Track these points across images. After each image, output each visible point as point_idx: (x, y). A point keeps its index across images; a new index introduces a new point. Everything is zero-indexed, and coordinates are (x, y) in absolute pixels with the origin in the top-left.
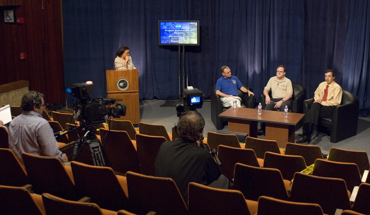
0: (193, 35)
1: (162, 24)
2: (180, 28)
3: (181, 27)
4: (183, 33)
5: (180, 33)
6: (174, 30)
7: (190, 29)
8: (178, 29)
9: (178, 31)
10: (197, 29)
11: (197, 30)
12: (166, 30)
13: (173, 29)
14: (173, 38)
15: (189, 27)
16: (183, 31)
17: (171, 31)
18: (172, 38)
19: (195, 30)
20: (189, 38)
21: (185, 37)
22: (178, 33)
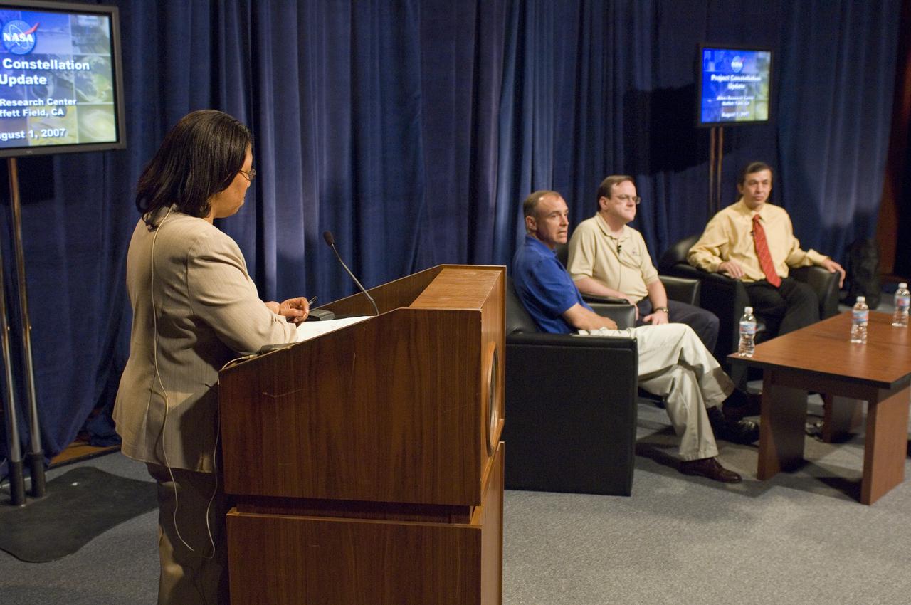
0: (94, 93)
2: (26, 49)
3: (30, 38)
4: (43, 80)
5: (30, 81)
7: (79, 54)
8: (15, 57)
9: (18, 65)
10: (109, 55)
11: (109, 64)
15: (74, 44)
16: (46, 65)
19: (103, 62)
20: (75, 108)
21: (56, 102)
22: (22, 80)
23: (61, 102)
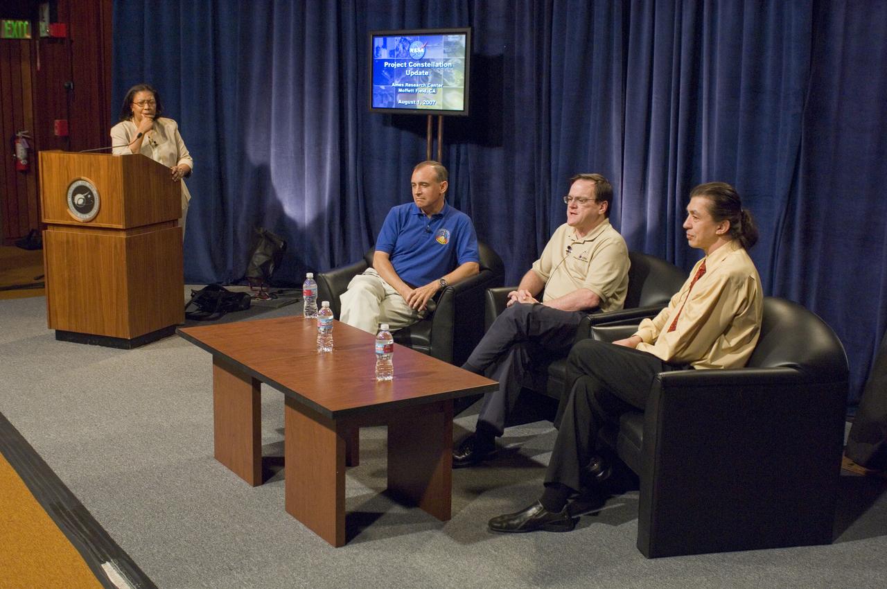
0: (453, 81)
1: (379, 42)
2: (420, 56)
3: (423, 50)
4: (427, 73)
5: (420, 73)
6: (405, 64)
7: (447, 58)
8: (414, 61)
9: (415, 65)
10: (464, 58)
11: (464, 64)
12: (386, 64)
13: (403, 61)
14: (403, 91)
15: (444, 52)
16: (429, 65)
17: (399, 65)
18: (400, 90)
19: (460, 62)
20: (441, 89)
21: (432, 86)
22: (416, 73)
23: (434, 85)
